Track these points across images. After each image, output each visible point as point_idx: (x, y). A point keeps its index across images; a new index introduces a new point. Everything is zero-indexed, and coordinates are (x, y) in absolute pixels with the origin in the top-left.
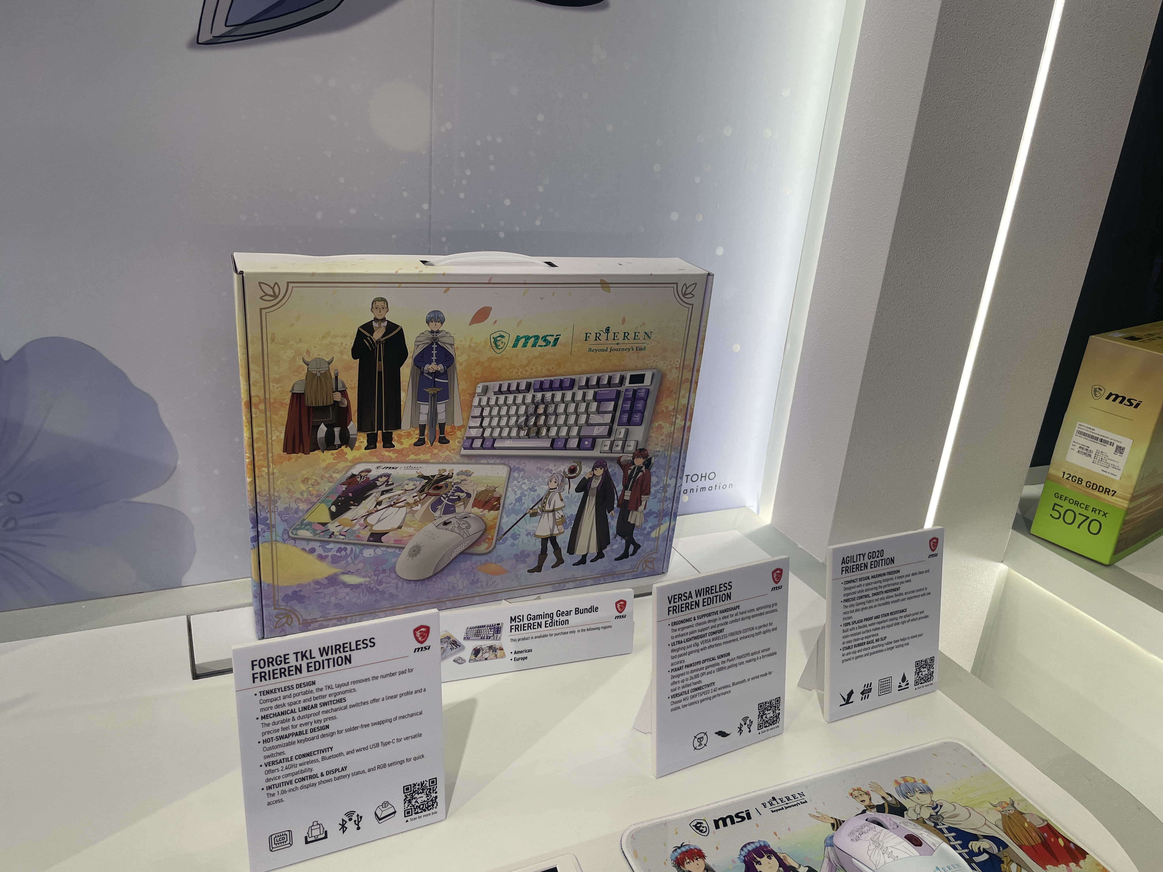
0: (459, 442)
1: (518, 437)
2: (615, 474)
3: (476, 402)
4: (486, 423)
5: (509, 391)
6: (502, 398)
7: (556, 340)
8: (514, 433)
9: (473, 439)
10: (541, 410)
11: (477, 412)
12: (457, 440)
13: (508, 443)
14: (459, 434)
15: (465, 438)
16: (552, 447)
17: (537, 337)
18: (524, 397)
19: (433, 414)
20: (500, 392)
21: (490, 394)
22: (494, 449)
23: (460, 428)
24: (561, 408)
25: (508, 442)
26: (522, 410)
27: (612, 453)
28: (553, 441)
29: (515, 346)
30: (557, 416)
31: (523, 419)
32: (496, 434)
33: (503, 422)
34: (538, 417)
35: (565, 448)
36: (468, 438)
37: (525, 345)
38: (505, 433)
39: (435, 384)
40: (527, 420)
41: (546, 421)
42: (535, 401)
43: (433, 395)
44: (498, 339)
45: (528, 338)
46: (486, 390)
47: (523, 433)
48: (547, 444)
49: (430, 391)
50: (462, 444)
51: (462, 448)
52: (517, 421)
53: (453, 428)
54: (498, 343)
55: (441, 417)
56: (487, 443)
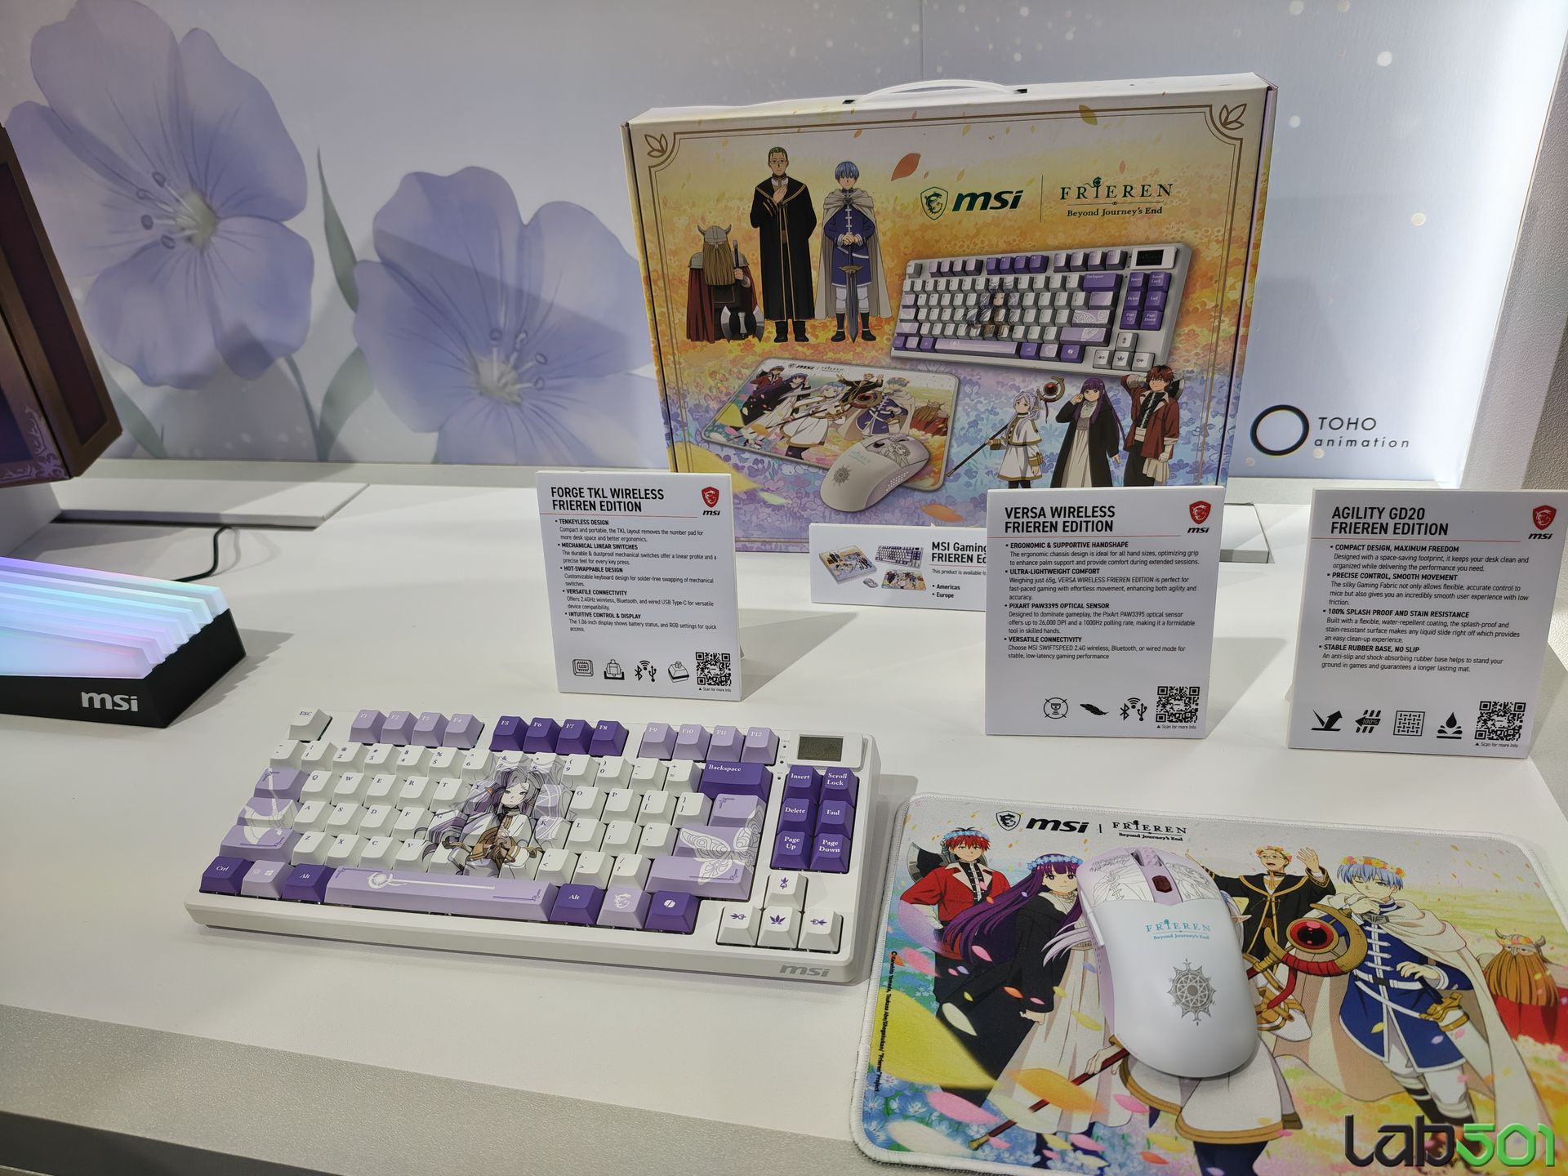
0: (888, 339)
1: (968, 336)
2: (1118, 401)
3: (907, 286)
4: (922, 315)
5: (952, 272)
6: (942, 282)
7: (1016, 200)
8: (962, 331)
9: (906, 336)
10: (999, 300)
11: (909, 300)
12: (886, 337)
13: (954, 345)
14: (887, 328)
15: (896, 335)
16: (1019, 354)
17: (987, 196)
18: (974, 282)
19: (853, 300)
20: (939, 273)
21: (926, 276)
22: (936, 351)
23: (888, 321)
24: (1029, 299)
25: (955, 343)
26: (972, 299)
27: (1112, 369)
28: (1019, 346)
29: (957, 207)
30: (1023, 310)
31: (973, 312)
32: (937, 330)
33: (946, 315)
34: (995, 309)
35: (1037, 356)
36: (900, 335)
37: (971, 207)
38: (950, 330)
39: (852, 261)
40: (979, 315)
41: (1007, 316)
42: (990, 288)
43: (852, 275)
44: (932, 198)
45: (974, 197)
46: (919, 270)
47: (975, 332)
48: (1011, 349)
49: (848, 270)
50: (891, 343)
51: (893, 348)
52: (965, 315)
53: (880, 320)
54: (933, 205)
55: (864, 305)
56: (928, 343)
